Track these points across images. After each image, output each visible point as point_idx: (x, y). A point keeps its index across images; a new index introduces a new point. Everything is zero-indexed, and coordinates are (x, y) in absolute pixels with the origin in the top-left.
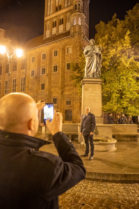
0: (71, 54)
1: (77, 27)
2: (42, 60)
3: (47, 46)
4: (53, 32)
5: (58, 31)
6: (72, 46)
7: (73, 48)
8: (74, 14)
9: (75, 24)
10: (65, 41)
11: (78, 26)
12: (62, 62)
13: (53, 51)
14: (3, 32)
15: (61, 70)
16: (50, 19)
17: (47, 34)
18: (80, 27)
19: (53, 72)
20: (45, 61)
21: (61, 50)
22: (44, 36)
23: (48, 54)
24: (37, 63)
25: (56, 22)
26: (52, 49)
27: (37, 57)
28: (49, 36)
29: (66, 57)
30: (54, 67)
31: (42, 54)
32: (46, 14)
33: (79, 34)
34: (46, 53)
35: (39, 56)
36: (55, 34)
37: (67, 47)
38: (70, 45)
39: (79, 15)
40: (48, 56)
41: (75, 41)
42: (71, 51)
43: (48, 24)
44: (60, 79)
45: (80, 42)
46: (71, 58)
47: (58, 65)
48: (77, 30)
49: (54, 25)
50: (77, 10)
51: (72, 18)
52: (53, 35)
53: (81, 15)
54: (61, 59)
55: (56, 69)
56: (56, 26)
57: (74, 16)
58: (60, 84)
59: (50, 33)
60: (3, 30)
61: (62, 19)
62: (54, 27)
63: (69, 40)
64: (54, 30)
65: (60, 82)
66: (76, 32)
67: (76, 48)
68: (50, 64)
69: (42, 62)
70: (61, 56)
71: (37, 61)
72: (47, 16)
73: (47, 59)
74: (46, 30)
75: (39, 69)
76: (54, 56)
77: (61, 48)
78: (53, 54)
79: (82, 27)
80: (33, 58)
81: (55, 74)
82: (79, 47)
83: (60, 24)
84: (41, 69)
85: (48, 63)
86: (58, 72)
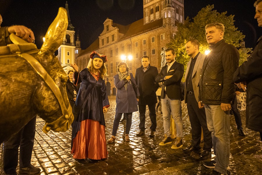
0: (165, 40)
1: (167, 20)
2: (143, 45)
3: (146, 34)
4: (151, 18)
5: (155, 17)
6: (164, 34)
7: (165, 36)
8: (165, 9)
9: (166, 17)
10: (159, 31)
11: (168, 18)
12: (158, 47)
13: (151, 38)
14: (111, 22)
15: (157, 53)
16: (148, 7)
17: (147, 20)
18: (170, 19)
19: (152, 54)
20: (145, 46)
21: (157, 37)
22: (144, 22)
23: (148, 41)
24: (139, 48)
25: (153, 9)
26: (150, 36)
27: (139, 43)
28: (148, 22)
29: (161, 42)
30: (153, 50)
31: (143, 40)
32: (144, 2)
33: (169, 25)
34: (146, 39)
35: (141, 42)
36: (153, 20)
37: (161, 35)
38: (163, 33)
39: (169, 9)
40: (148, 42)
41: (167, 30)
42: (164, 38)
43: (146, 11)
44: (157, 60)
45: (170, 31)
46: (164, 44)
47: (155, 49)
48: (167, 22)
49: (152, 12)
50: (167, 5)
51: (164, 12)
52: (151, 21)
53: (170, 9)
54: (157, 44)
55: (154, 52)
56: (153, 13)
57: (164, 10)
58: (158, 64)
59: (149, 19)
60: (111, 20)
61: (158, 7)
62: (151, 14)
63: (162, 29)
64: (152, 16)
65: (157, 62)
66: (166, 23)
67: (167, 35)
68: (150, 48)
69: (144, 46)
70: (157, 42)
71: (139, 46)
72: (145, 4)
73: (147, 45)
74: (145, 17)
75: (141, 52)
76: (152, 42)
77: (157, 36)
78: (151, 40)
79: (171, 18)
80: (136, 43)
81: (153, 56)
82: (169, 35)
83: (156, 11)
84: (143, 52)
85: (148, 48)
86: (155, 54)
